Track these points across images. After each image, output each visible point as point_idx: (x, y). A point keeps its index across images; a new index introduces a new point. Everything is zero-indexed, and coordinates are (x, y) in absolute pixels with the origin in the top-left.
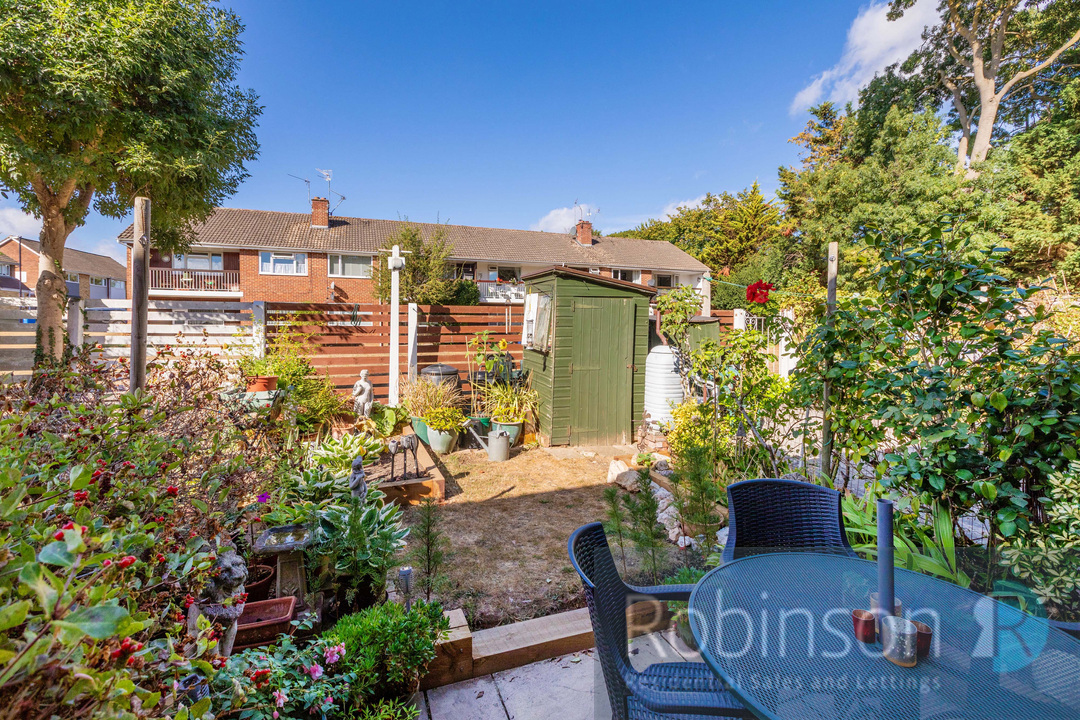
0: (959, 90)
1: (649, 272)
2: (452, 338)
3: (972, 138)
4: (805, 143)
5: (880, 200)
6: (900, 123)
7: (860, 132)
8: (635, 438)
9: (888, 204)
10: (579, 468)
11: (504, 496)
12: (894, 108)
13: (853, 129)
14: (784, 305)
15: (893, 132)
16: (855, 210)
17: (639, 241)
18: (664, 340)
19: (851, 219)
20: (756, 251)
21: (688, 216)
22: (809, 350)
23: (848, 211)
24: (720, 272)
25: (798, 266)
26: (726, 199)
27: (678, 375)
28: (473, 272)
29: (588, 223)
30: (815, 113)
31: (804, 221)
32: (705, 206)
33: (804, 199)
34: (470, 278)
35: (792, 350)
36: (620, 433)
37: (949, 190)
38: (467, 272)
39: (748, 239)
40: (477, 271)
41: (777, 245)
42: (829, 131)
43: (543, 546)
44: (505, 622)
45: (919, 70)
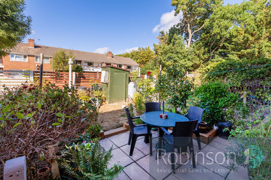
0: (186, 32)
1: (126, 65)
2: (84, 80)
3: (188, 42)
4: (159, 39)
5: (172, 53)
6: (176, 38)
7: (169, 38)
8: (126, 101)
9: (173, 54)
10: (116, 107)
11: (101, 113)
12: (175, 34)
13: (168, 37)
14: (154, 74)
15: (175, 39)
16: (168, 54)
17: (123, 57)
18: (132, 81)
19: (167, 56)
20: (149, 61)
21: (134, 52)
22: (157, 83)
23: (166, 54)
24: (141, 65)
25: (157, 65)
26: (143, 49)
27: (135, 88)
28: (81, 63)
29: (111, 52)
30: (161, 33)
31: (158, 56)
32: (138, 50)
33: (158, 51)
34: (80, 65)
35: (154, 83)
36: (123, 100)
37: (183, 52)
38: (79, 63)
39: (147, 59)
40: (82, 63)
41: (153, 60)
42: (163, 37)
43: (112, 120)
44: (108, 131)
45: (179, 27)
